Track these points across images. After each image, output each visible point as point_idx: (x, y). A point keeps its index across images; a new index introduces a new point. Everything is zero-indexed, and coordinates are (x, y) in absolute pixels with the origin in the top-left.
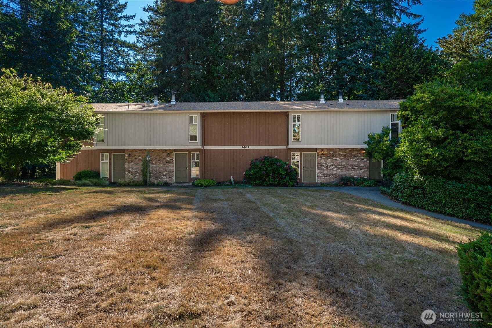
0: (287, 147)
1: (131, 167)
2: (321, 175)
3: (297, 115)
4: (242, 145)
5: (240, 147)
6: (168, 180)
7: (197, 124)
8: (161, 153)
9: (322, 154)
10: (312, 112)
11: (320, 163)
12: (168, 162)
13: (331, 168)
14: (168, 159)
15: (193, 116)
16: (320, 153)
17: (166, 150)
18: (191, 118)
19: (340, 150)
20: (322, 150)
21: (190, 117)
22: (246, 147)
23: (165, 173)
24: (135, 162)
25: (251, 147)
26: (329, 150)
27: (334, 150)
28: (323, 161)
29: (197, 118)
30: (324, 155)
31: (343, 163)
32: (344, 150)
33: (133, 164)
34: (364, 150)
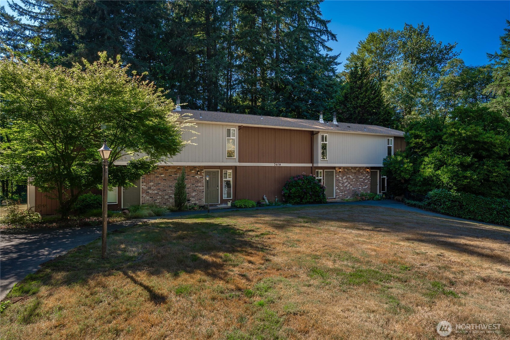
0: (313, 165)
1: (150, 188)
2: (338, 191)
3: (325, 135)
4: (275, 162)
5: (273, 165)
6: (197, 202)
7: (235, 138)
8: (189, 170)
9: (340, 172)
10: (336, 133)
11: (337, 180)
12: (198, 181)
13: (346, 184)
14: (197, 177)
15: (231, 129)
16: (338, 171)
17: (194, 167)
18: (229, 131)
19: (352, 168)
20: (340, 168)
21: (227, 129)
22: (278, 165)
23: (194, 194)
24: (156, 182)
25: (283, 165)
26: (344, 168)
27: (347, 168)
28: (340, 179)
29: (235, 131)
30: (341, 173)
31: (354, 180)
32: (355, 168)
33: (152, 184)
34: (368, 169)
